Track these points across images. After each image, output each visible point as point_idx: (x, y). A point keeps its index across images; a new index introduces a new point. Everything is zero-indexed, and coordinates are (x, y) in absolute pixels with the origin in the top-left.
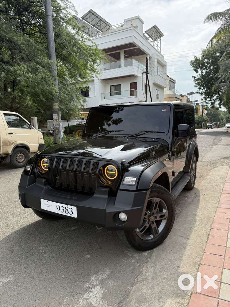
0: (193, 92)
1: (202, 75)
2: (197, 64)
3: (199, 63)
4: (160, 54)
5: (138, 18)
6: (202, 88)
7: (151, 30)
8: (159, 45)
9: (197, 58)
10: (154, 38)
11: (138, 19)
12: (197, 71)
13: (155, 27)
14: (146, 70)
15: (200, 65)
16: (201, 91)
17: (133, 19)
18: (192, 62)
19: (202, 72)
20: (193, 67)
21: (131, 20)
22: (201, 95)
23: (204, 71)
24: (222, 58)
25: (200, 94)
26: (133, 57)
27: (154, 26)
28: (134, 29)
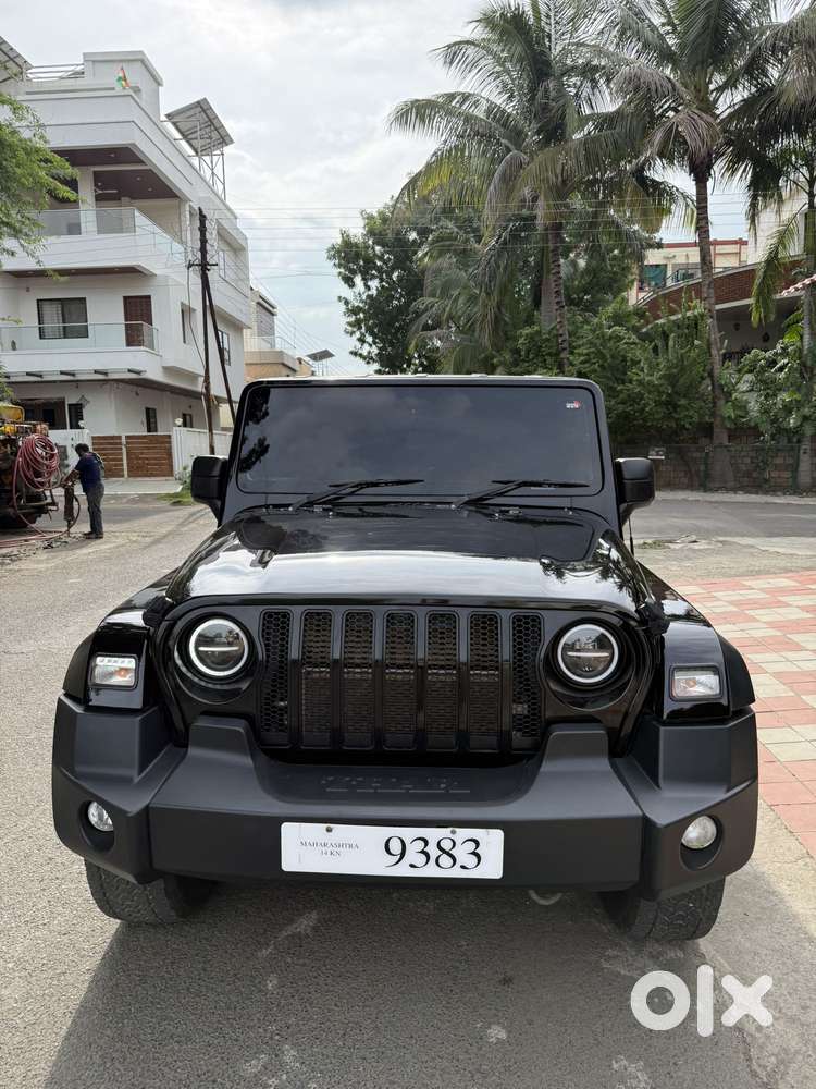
0: (326, 351)
1: (369, 297)
2: (351, 259)
3: (357, 256)
4: (224, 204)
5: (142, 61)
6: (369, 339)
7: (189, 113)
8: (218, 171)
9: (348, 236)
10: (198, 144)
11: (140, 64)
12: (349, 281)
13: (202, 107)
14: (199, 255)
15: (362, 263)
16: (365, 350)
17: (123, 58)
18: (333, 248)
19: (368, 288)
20: (340, 266)
21: (121, 61)
22: (368, 363)
23: (374, 284)
24: (425, 248)
25: (364, 358)
26: (125, 200)
27: (198, 103)
28: (135, 97)
